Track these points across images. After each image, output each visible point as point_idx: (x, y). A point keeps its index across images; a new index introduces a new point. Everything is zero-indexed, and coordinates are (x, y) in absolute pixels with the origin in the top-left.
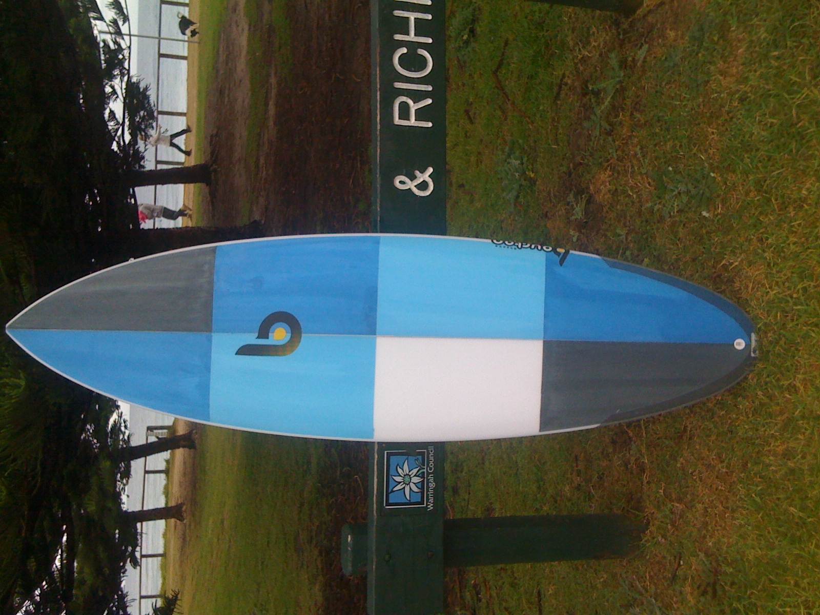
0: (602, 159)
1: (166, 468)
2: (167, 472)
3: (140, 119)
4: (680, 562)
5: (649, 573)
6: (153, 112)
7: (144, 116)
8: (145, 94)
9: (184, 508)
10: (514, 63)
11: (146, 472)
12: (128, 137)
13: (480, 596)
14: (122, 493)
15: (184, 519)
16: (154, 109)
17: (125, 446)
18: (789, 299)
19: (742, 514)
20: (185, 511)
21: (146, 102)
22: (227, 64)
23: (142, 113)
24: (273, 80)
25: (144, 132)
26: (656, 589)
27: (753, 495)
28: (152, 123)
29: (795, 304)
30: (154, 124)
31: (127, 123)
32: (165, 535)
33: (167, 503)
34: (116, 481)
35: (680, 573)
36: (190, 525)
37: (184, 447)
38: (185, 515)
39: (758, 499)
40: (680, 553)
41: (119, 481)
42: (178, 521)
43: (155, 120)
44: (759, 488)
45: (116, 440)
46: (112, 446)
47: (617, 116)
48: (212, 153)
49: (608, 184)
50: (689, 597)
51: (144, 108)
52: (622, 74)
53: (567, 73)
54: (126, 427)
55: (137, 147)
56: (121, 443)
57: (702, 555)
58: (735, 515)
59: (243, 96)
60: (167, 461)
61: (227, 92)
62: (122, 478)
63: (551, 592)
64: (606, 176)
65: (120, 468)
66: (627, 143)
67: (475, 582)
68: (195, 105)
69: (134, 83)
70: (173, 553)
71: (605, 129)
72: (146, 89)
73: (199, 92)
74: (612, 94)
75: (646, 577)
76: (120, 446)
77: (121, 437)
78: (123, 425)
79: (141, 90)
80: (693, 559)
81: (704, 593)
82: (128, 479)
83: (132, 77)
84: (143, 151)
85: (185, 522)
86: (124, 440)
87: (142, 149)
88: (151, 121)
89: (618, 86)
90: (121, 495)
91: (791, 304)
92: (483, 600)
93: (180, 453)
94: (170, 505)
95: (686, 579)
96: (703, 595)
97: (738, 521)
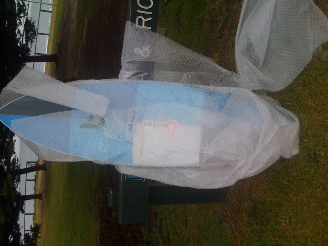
0: (216, 48)
1: (35, 179)
2: (35, 180)
3: (30, 35)
4: (241, 205)
5: (229, 209)
6: (36, 32)
7: (32, 33)
8: (33, 24)
9: (42, 195)
10: (185, 11)
11: (27, 180)
12: (24, 42)
13: (163, 223)
14: (17, 188)
15: (42, 200)
16: (36, 31)
17: (18, 169)
18: (285, 100)
19: (265, 184)
20: (43, 196)
21: (33, 28)
22: (68, 14)
23: (31, 32)
24: (86, 20)
25: (31, 40)
26: (232, 215)
27: (269, 177)
28: (35, 37)
29: (287, 102)
30: (36, 37)
31: (25, 36)
32: (34, 206)
33: (35, 192)
34: (14, 183)
35: (241, 208)
36: (45, 201)
37: (42, 170)
38: (43, 198)
39: (271, 178)
40: (241, 201)
41: (15, 183)
42: (40, 200)
43: (36, 35)
44: (272, 174)
45: (14, 166)
46: (12, 169)
47: (224, 31)
48: (59, 50)
49: (218, 58)
50: (245, 218)
51: (32, 31)
52: (227, 14)
53: (206, 15)
54: (18, 161)
55: (28, 46)
56: (16, 167)
57: (249, 201)
58: (263, 185)
59: (73, 27)
60: (35, 176)
61: (67, 25)
62: (17, 182)
63: (191, 219)
64: (217, 55)
65: (16, 177)
66: (227, 42)
67: (161, 217)
68: (53, 31)
69: (29, 20)
70: (38, 213)
71: (219, 36)
72: (34, 23)
73: (55, 25)
74: (222, 22)
75: (228, 211)
76: (16, 169)
77: (16, 165)
78: (17, 160)
79: (32, 23)
80: (246, 203)
81: (250, 216)
82: (19, 182)
83: (28, 18)
84: (30, 48)
85: (43, 200)
86: (17, 166)
87: (30, 47)
88: (34, 36)
89: (225, 19)
90: (16, 189)
91: (285, 102)
92: (164, 224)
93: (40, 172)
94: (36, 194)
95: (243, 211)
96: (250, 217)
97: (263, 187)
